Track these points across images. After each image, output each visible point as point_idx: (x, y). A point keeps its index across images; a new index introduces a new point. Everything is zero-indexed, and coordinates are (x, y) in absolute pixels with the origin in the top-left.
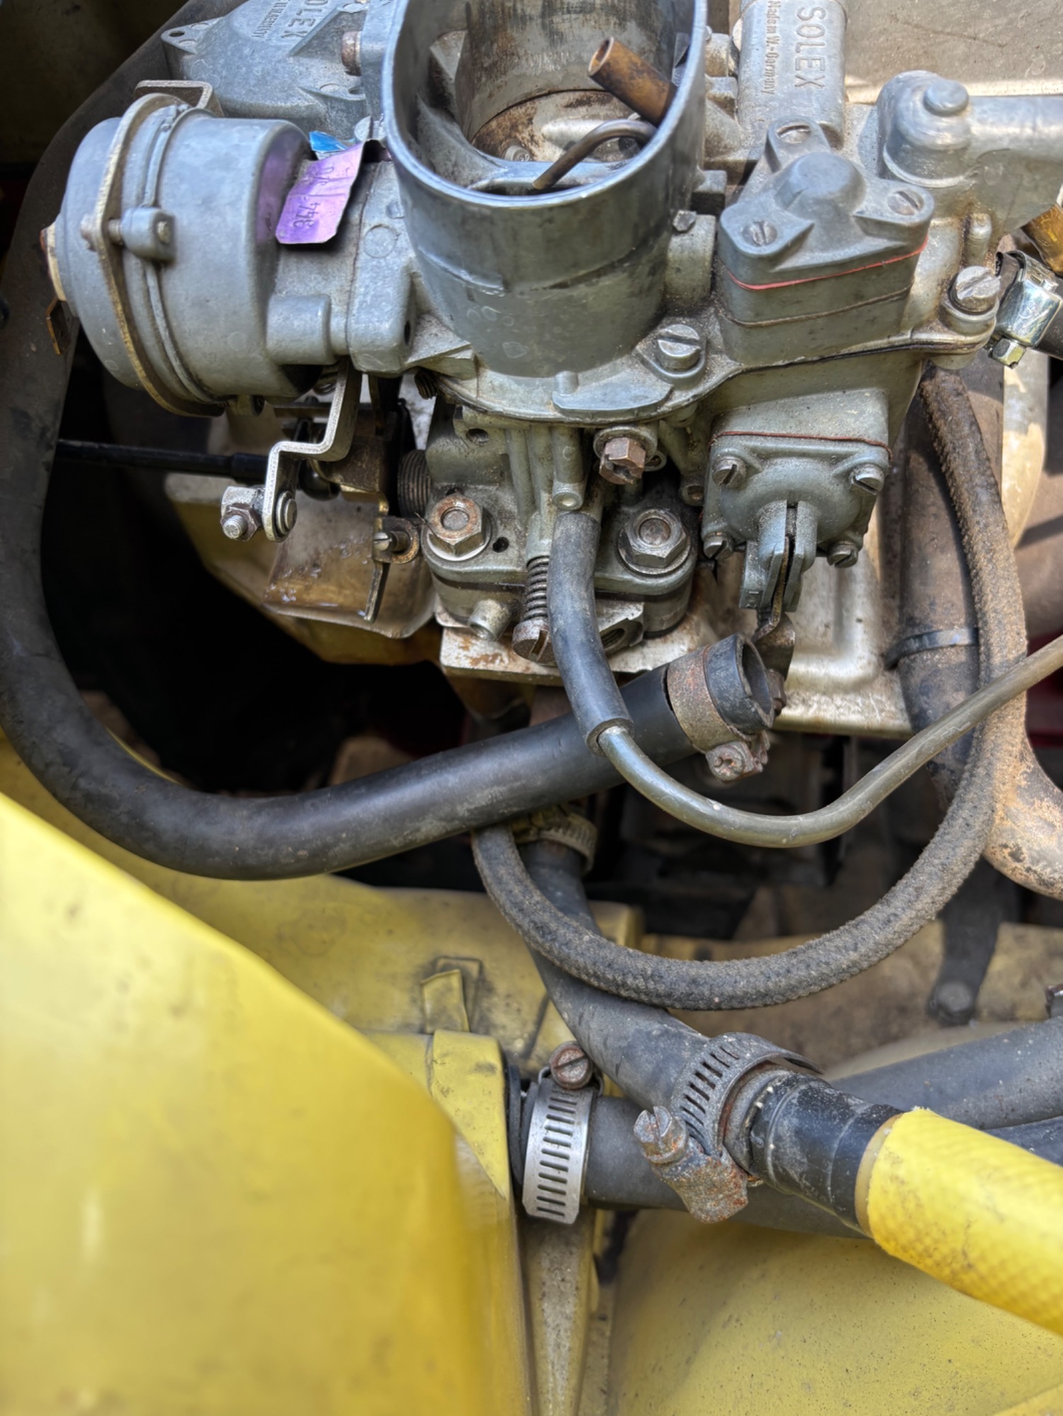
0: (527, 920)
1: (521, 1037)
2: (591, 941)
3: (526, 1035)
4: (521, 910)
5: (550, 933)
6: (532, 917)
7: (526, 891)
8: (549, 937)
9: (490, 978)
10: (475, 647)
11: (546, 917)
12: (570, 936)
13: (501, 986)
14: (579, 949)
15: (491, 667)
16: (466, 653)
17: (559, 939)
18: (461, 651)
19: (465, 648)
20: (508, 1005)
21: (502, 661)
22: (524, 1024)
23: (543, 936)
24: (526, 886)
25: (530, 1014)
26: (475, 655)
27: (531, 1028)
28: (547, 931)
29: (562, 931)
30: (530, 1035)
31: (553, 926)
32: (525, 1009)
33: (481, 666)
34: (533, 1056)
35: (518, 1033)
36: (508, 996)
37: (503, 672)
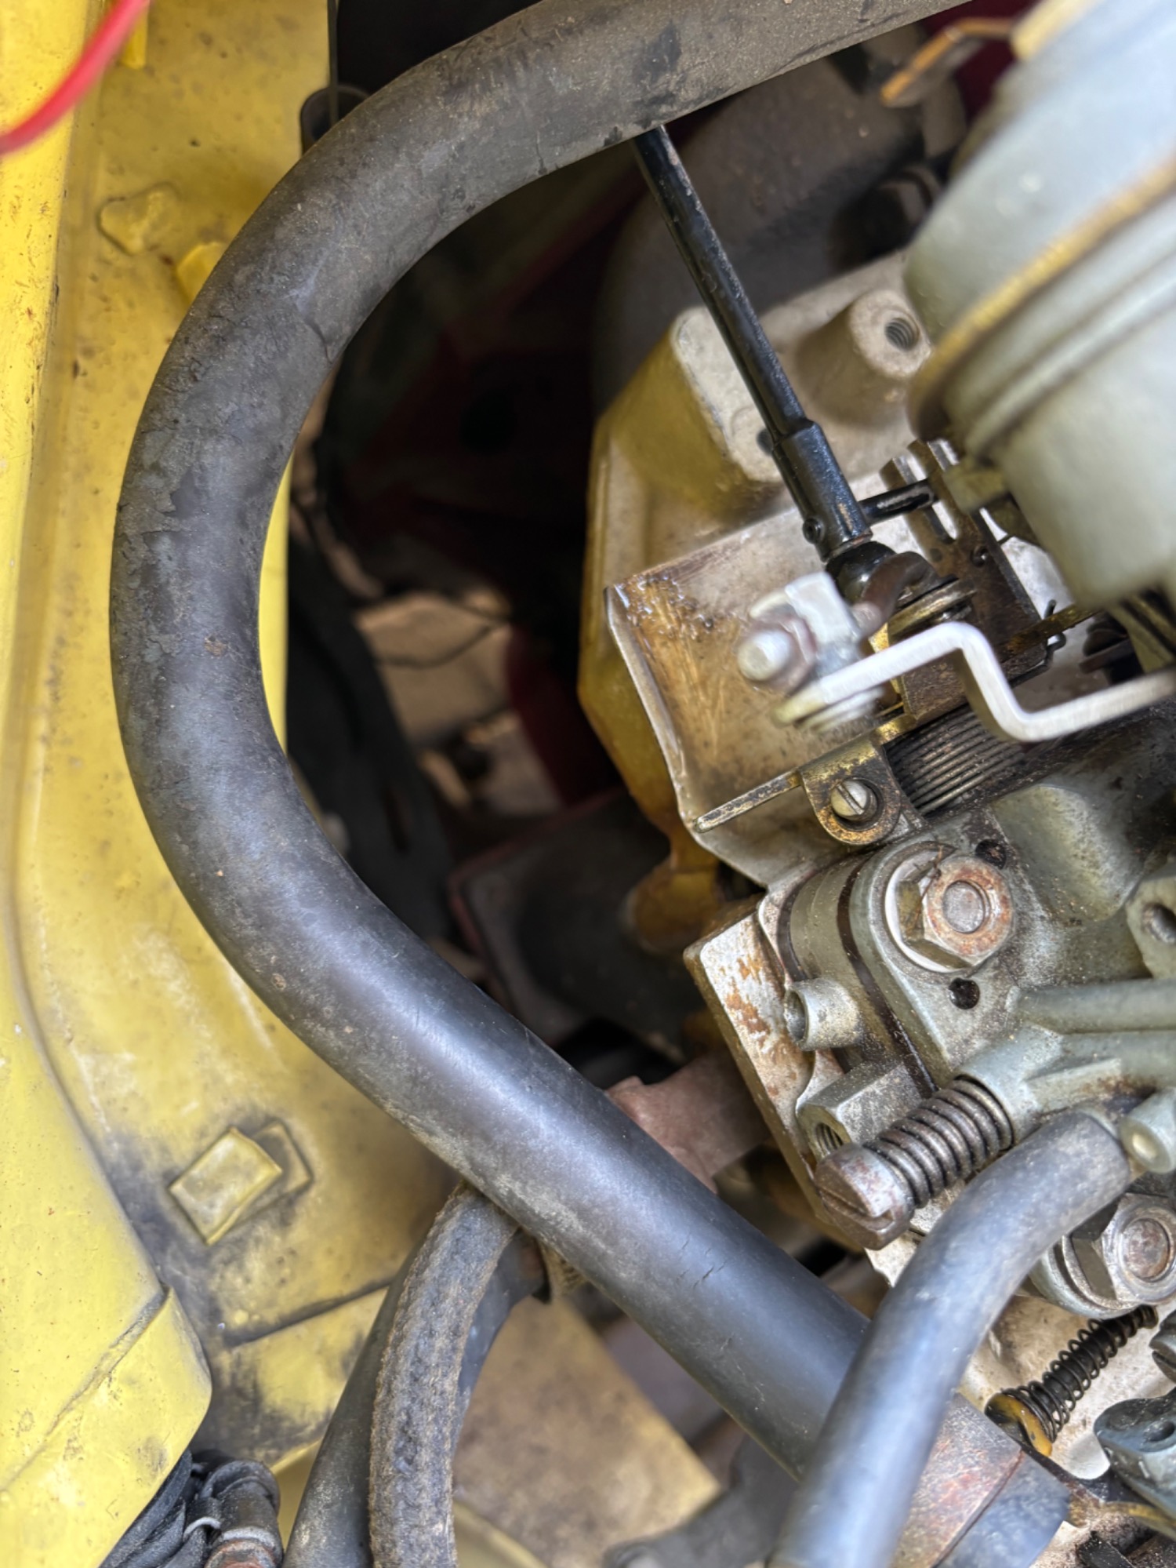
0: (407, 1403)
1: (251, 1314)
2: (439, 1541)
3: (256, 1318)
4: (415, 1379)
5: (410, 1462)
6: (415, 1408)
7: (447, 1357)
8: (403, 1465)
9: (300, 1209)
10: (755, 985)
11: (427, 1433)
12: (425, 1500)
13: (299, 1233)
14: (415, 1532)
15: (742, 1032)
16: (738, 977)
17: (410, 1485)
18: (737, 966)
19: (744, 970)
20: (281, 1261)
21: (762, 1042)
22: (271, 1304)
23: (399, 1452)
24: (454, 1349)
25: (289, 1300)
26: (743, 994)
27: (271, 1316)
28: (409, 1453)
29: (425, 1479)
30: (260, 1322)
31: (425, 1456)
32: (293, 1288)
33: (734, 1016)
34: (237, 1351)
35: (253, 1305)
36: (293, 1252)
37: (746, 1055)
